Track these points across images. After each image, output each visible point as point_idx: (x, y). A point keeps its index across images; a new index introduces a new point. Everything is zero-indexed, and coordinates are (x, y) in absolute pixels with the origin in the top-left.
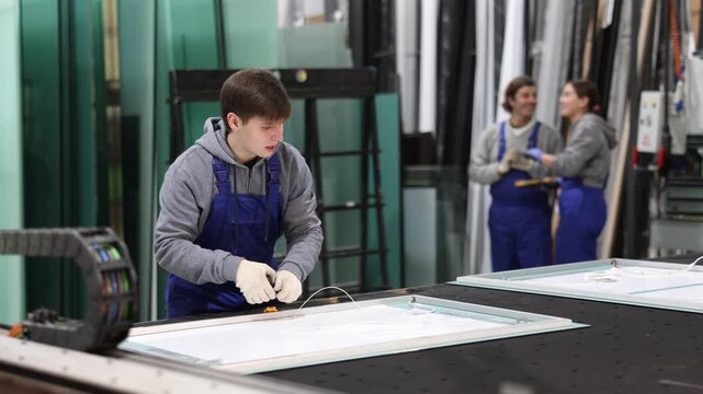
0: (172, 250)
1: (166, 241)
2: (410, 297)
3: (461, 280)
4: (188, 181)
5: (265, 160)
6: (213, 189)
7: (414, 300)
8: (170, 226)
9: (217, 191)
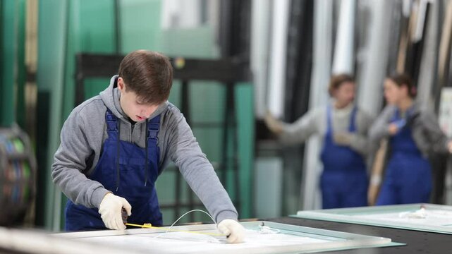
0: (61, 174)
1: (59, 166)
2: (261, 222)
3: (300, 214)
4: (83, 126)
5: (147, 120)
6: (104, 134)
7: (263, 225)
8: (62, 157)
9: (107, 136)
